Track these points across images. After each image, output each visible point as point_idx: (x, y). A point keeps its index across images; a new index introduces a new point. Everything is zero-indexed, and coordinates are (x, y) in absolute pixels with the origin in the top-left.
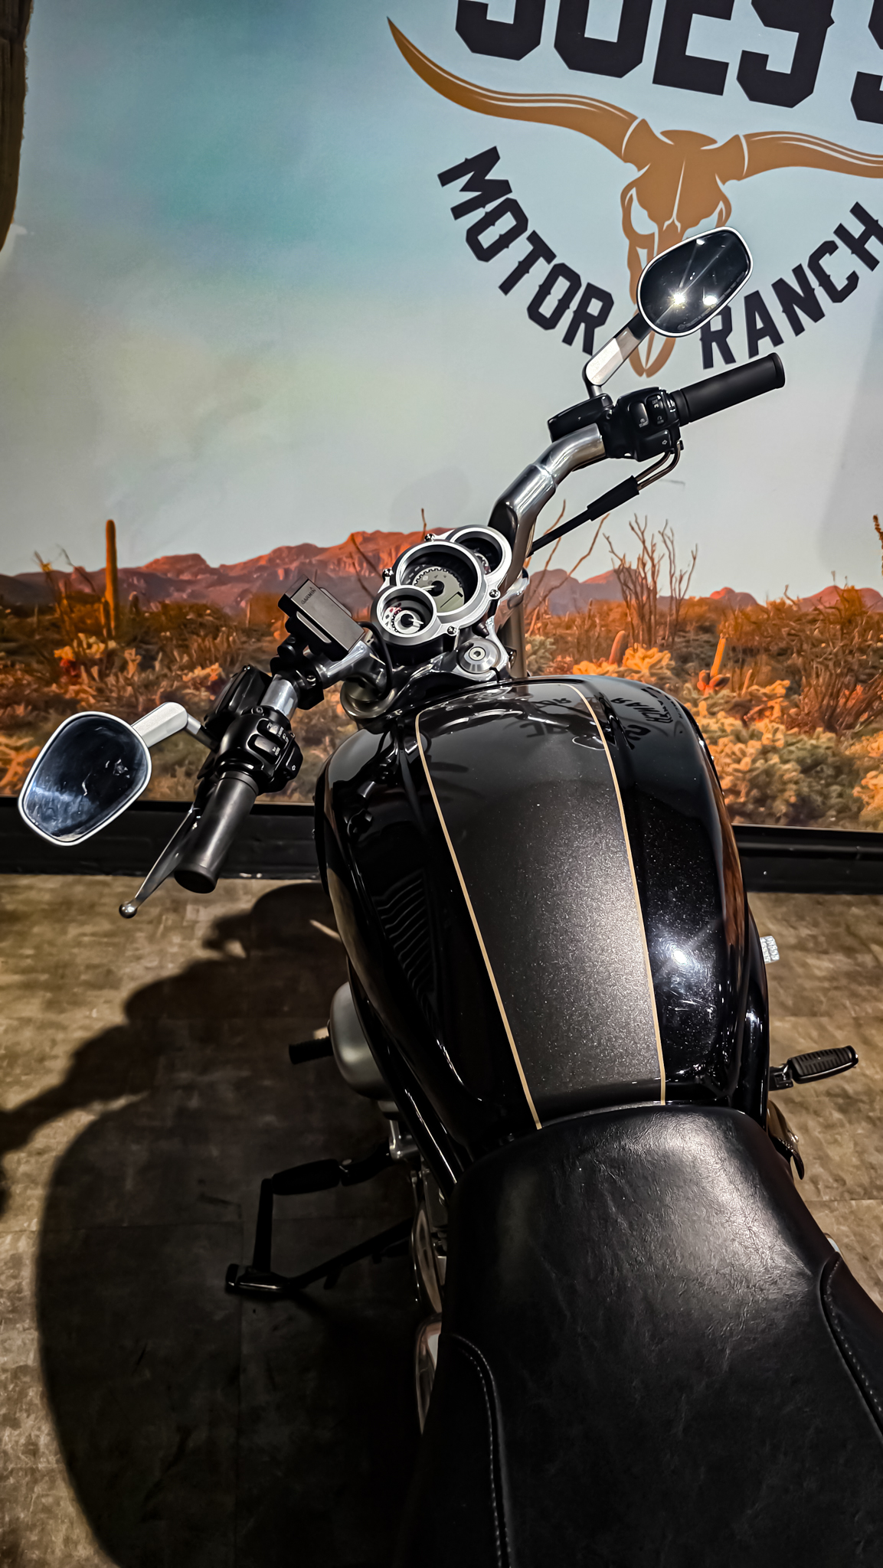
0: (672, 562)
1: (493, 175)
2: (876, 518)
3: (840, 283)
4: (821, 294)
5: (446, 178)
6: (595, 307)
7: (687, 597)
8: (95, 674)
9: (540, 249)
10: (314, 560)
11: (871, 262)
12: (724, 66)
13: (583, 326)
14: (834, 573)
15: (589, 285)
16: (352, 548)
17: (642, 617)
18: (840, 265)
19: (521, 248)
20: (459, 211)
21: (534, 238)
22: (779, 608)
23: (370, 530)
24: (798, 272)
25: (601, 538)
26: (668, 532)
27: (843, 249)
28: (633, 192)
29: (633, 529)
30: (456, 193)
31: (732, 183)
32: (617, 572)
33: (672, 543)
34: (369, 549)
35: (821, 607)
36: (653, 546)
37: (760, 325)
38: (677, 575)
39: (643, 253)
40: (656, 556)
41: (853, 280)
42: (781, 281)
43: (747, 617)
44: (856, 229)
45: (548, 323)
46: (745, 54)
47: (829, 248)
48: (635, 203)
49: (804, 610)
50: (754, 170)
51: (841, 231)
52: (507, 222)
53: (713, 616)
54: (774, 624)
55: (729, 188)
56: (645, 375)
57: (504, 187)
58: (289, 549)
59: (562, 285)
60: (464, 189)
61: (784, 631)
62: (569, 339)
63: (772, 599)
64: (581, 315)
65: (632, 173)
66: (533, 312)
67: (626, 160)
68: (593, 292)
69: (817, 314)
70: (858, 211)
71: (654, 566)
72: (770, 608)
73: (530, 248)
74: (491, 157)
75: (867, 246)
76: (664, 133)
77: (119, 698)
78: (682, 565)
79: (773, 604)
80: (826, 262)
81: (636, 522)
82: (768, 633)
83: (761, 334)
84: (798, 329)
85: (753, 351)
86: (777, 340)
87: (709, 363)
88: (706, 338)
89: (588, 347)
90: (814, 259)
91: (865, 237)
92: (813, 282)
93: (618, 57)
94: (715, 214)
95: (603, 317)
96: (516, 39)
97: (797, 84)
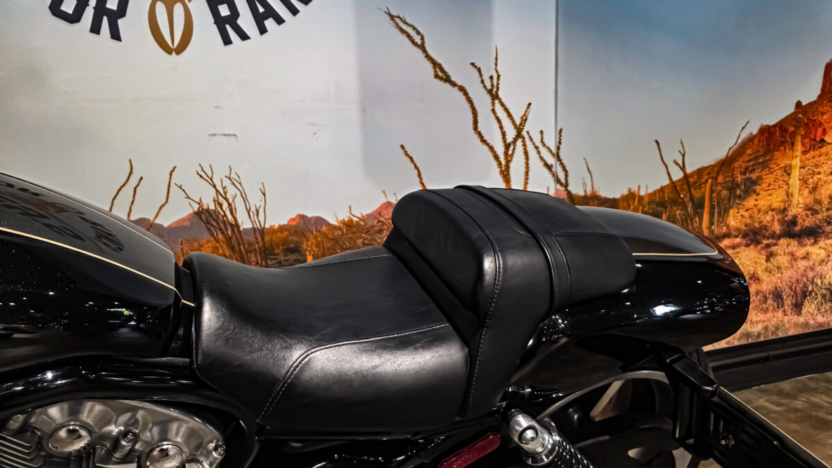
0: (245, 200)
2: (402, 147)
7: (267, 226)
13: (106, 19)
14: (384, 192)
17: (232, 248)
22: (349, 225)
25: (173, 186)
26: (233, 176)
29: (201, 176)
32: (198, 214)
33: (240, 184)
35: (382, 219)
36: (224, 188)
37: (261, 10)
38: (253, 209)
40: (229, 196)
43: (325, 235)
45: (73, 19)
49: (370, 224)
53: (295, 238)
54: (349, 238)
56: (174, 53)
61: (359, 242)
63: (341, 218)
64: (101, 9)
66: (55, 9)
71: (230, 205)
72: (341, 225)
78: (255, 200)
79: (343, 222)
81: (203, 170)
82: (346, 246)
83: (265, 16)
84: (295, 12)
85: (263, 30)
86: (280, 21)
87: (227, 41)
88: (220, 22)
89: (115, 35)
95: (121, 11)
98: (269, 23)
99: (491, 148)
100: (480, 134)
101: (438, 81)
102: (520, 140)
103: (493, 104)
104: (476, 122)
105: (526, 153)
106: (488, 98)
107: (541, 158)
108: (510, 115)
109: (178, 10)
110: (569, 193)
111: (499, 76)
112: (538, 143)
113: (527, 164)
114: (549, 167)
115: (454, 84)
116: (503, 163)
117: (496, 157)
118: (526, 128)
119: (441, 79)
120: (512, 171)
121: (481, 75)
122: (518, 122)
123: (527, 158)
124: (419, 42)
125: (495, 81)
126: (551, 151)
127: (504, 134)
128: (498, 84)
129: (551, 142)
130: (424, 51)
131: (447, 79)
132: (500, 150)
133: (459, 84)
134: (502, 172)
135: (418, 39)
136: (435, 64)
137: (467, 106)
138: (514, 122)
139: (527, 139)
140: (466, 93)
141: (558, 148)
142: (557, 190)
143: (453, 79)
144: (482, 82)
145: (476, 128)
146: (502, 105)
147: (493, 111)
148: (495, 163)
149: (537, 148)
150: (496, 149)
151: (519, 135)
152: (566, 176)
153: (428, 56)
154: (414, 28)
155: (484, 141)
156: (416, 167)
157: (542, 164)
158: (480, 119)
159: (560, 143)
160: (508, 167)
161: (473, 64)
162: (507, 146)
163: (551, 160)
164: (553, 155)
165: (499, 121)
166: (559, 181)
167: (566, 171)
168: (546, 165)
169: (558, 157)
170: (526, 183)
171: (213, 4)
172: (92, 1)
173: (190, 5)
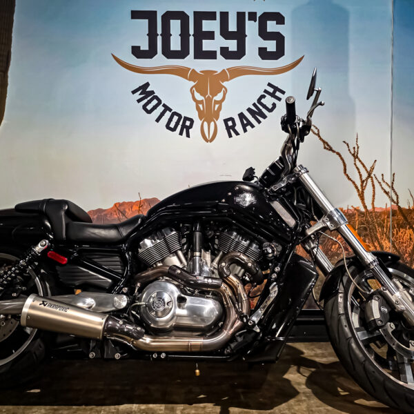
1: (148, 90)
3: (270, 107)
4: (264, 111)
5: (134, 92)
6: (188, 123)
9: (167, 108)
10: (102, 214)
12: (216, 52)
13: (185, 129)
15: (185, 117)
16: (116, 208)
18: (268, 101)
19: (161, 109)
20: (139, 101)
21: (164, 105)
23: (121, 202)
24: (254, 105)
27: (268, 97)
28: (194, 89)
30: (138, 96)
31: (226, 82)
34: (122, 208)
37: (245, 122)
39: (201, 106)
41: (274, 105)
42: (249, 108)
44: (271, 90)
45: (173, 130)
47: (263, 97)
48: (195, 92)
50: (231, 78)
51: (265, 91)
52: (155, 102)
55: (225, 84)
56: (209, 142)
57: (152, 92)
58: (93, 211)
59: (176, 118)
60: (140, 94)
62: (181, 133)
64: (184, 126)
66: (168, 126)
67: (190, 80)
68: (186, 119)
69: (265, 117)
70: (270, 85)
73: (163, 108)
74: (147, 85)
75: (276, 94)
76: (201, 72)
80: (263, 101)
83: (247, 125)
85: (245, 131)
86: (253, 126)
87: (230, 136)
88: (228, 128)
89: (188, 135)
90: (259, 101)
91: (274, 92)
92: (261, 107)
93: (182, 54)
94: (222, 92)
95: (191, 126)
96: (150, 53)
97: (240, 53)
98: (248, 128)
99: (354, 183)
100: (347, 175)
101: (325, 150)
102: (370, 179)
103: (355, 161)
104: (345, 170)
105: (373, 185)
106: (352, 158)
107: (382, 188)
108: (364, 166)
109: (212, 124)
110: (399, 207)
111: (358, 147)
112: (381, 181)
113: (374, 191)
114: (387, 193)
115: (334, 151)
116: (360, 190)
117: (356, 187)
118: (373, 173)
119: (327, 149)
120: (365, 194)
121: (348, 147)
122: (369, 169)
123: (374, 188)
124: (317, 132)
125: (356, 150)
126: (388, 185)
127: (361, 176)
128: (358, 151)
129: (388, 179)
130: (319, 136)
131: (331, 149)
132: (359, 183)
133: (337, 151)
134: (359, 195)
136: (324, 142)
137: (341, 162)
138: (366, 170)
139: (374, 177)
140: (340, 156)
141: (393, 183)
142: (392, 205)
143: (334, 149)
144: (349, 150)
145: (345, 172)
146: (360, 161)
147: (355, 164)
148: (356, 190)
149: (379, 183)
150: (356, 183)
151: (369, 176)
152: (397, 198)
153: (321, 139)
154: (315, 126)
155: (349, 179)
157: (383, 191)
158: (347, 168)
159: (394, 180)
160: (363, 192)
161: (344, 142)
162: (363, 182)
163: (388, 189)
164: (390, 187)
165: (358, 169)
166: (393, 200)
167: (397, 196)
168: (385, 192)
169: (392, 188)
170: (373, 201)
171: (226, 121)
172: (181, 123)
173: (217, 122)
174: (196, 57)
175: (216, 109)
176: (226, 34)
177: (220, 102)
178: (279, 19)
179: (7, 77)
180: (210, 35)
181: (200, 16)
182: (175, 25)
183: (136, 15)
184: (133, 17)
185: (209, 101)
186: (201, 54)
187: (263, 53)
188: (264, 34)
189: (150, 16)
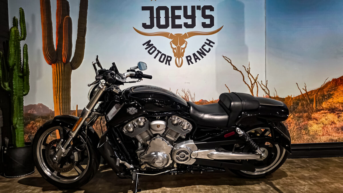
0: (191, 96)
1: (150, 43)
2: (225, 85)
3: (208, 50)
4: (205, 52)
5: (144, 45)
6: (169, 59)
7: (195, 102)
8: (95, 125)
9: (159, 52)
11: (212, 46)
12: (182, 25)
13: (168, 62)
15: (168, 56)
18: (207, 47)
19: (156, 52)
20: (146, 49)
21: (158, 51)
24: (200, 49)
26: (189, 91)
27: (207, 45)
28: (172, 42)
30: (145, 46)
31: (187, 39)
33: (190, 93)
36: (187, 94)
37: (196, 58)
38: (192, 98)
39: (175, 50)
40: (188, 95)
41: (210, 49)
42: (198, 51)
43: (207, 104)
44: (208, 42)
45: (162, 62)
46: (184, 23)
47: (204, 45)
48: (172, 44)
50: (189, 37)
51: (205, 43)
52: (154, 49)
55: (186, 40)
56: (179, 67)
57: (152, 45)
59: (163, 56)
60: (147, 46)
62: (166, 64)
63: (211, 100)
64: (167, 60)
65: (171, 40)
66: (160, 60)
67: (170, 38)
68: (168, 57)
69: (205, 55)
70: (207, 40)
71: (188, 97)
73: (157, 52)
74: (150, 41)
75: (210, 44)
77: (99, 129)
78: (193, 96)
79: (211, 101)
80: (204, 47)
81: (183, 90)
83: (197, 59)
84: (203, 57)
85: (196, 62)
86: (200, 59)
87: (189, 64)
88: (188, 61)
89: (169, 64)
90: (202, 47)
91: (210, 43)
92: (203, 50)
93: (166, 26)
94: (185, 44)
95: (171, 60)
96: (151, 26)
97: (193, 25)
98: (198, 60)
99: (248, 85)
100: (245, 82)
101: (234, 70)
102: (256, 83)
103: (248, 75)
104: (244, 79)
105: (257, 86)
106: (247, 73)
107: (262, 87)
108: (253, 77)
109: (181, 59)
110: (270, 96)
111: (250, 68)
112: (261, 84)
113: (258, 89)
114: (264, 90)
115: (238, 71)
116: (251, 88)
117: (249, 87)
118: (257, 80)
119: (235, 69)
121: (245, 68)
122: (255, 79)
125: (249, 70)
126: (264, 86)
127: (251, 82)
128: (250, 70)
129: (264, 83)
130: (231, 63)
131: (237, 70)
132: (250, 85)
133: (240, 70)
134: (251, 91)
135: (230, 61)
136: (234, 66)
137: (242, 75)
138: (254, 79)
139: (258, 83)
140: (241, 73)
141: (267, 85)
142: (266, 95)
143: (238, 69)
144: (246, 70)
145: (244, 80)
146: (251, 75)
147: (248, 76)
148: (249, 89)
149: (260, 85)
150: (249, 85)
151: (255, 82)
152: (269, 92)
153: (232, 65)
154: (229, 59)
155: (246, 83)
156: (229, 89)
157: (262, 89)
158: (245, 78)
159: (267, 84)
160: (252, 90)
161: (243, 66)
162: (252, 85)
163: (264, 88)
164: (265, 87)
165: (250, 79)
166: (267, 93)
167: (269, 91)
168: (263, 89)
169: (266, 87)
170: (257, 94)
171: (187, 57)
172: (166, 59)
173: (183, 58)
174: (172, 28)
175: (182, 52)
176: (186, 16)
177: (184, 49)
178: (211, 8)
179: (85, 39)
180: (179, 17)
181: (174, 8)
182: (162, 13)
183: (144, 8)
184: (143, 10)
185: (179, 48)
186: (174, 26)
187: (204, 25)
188: (204, 16)
189: (151, 9)
